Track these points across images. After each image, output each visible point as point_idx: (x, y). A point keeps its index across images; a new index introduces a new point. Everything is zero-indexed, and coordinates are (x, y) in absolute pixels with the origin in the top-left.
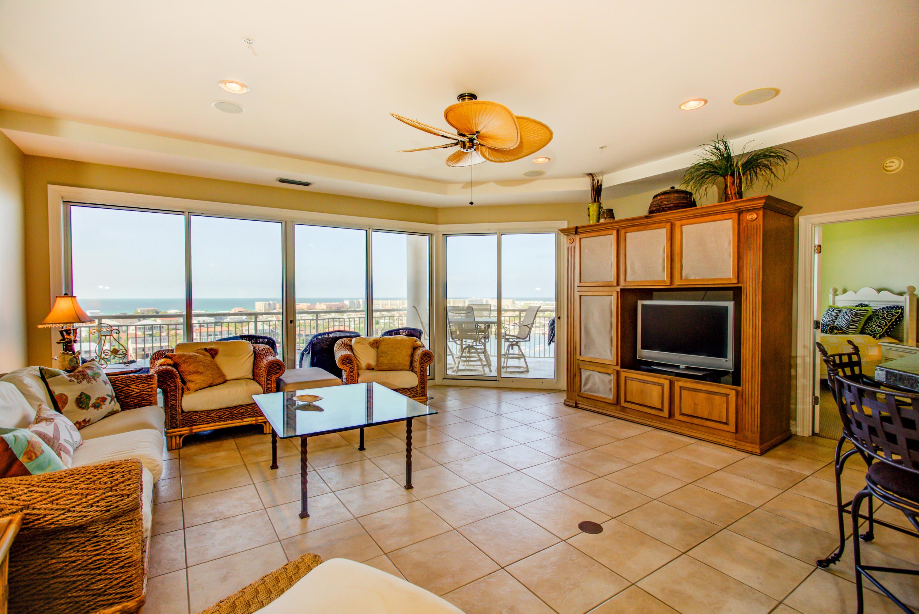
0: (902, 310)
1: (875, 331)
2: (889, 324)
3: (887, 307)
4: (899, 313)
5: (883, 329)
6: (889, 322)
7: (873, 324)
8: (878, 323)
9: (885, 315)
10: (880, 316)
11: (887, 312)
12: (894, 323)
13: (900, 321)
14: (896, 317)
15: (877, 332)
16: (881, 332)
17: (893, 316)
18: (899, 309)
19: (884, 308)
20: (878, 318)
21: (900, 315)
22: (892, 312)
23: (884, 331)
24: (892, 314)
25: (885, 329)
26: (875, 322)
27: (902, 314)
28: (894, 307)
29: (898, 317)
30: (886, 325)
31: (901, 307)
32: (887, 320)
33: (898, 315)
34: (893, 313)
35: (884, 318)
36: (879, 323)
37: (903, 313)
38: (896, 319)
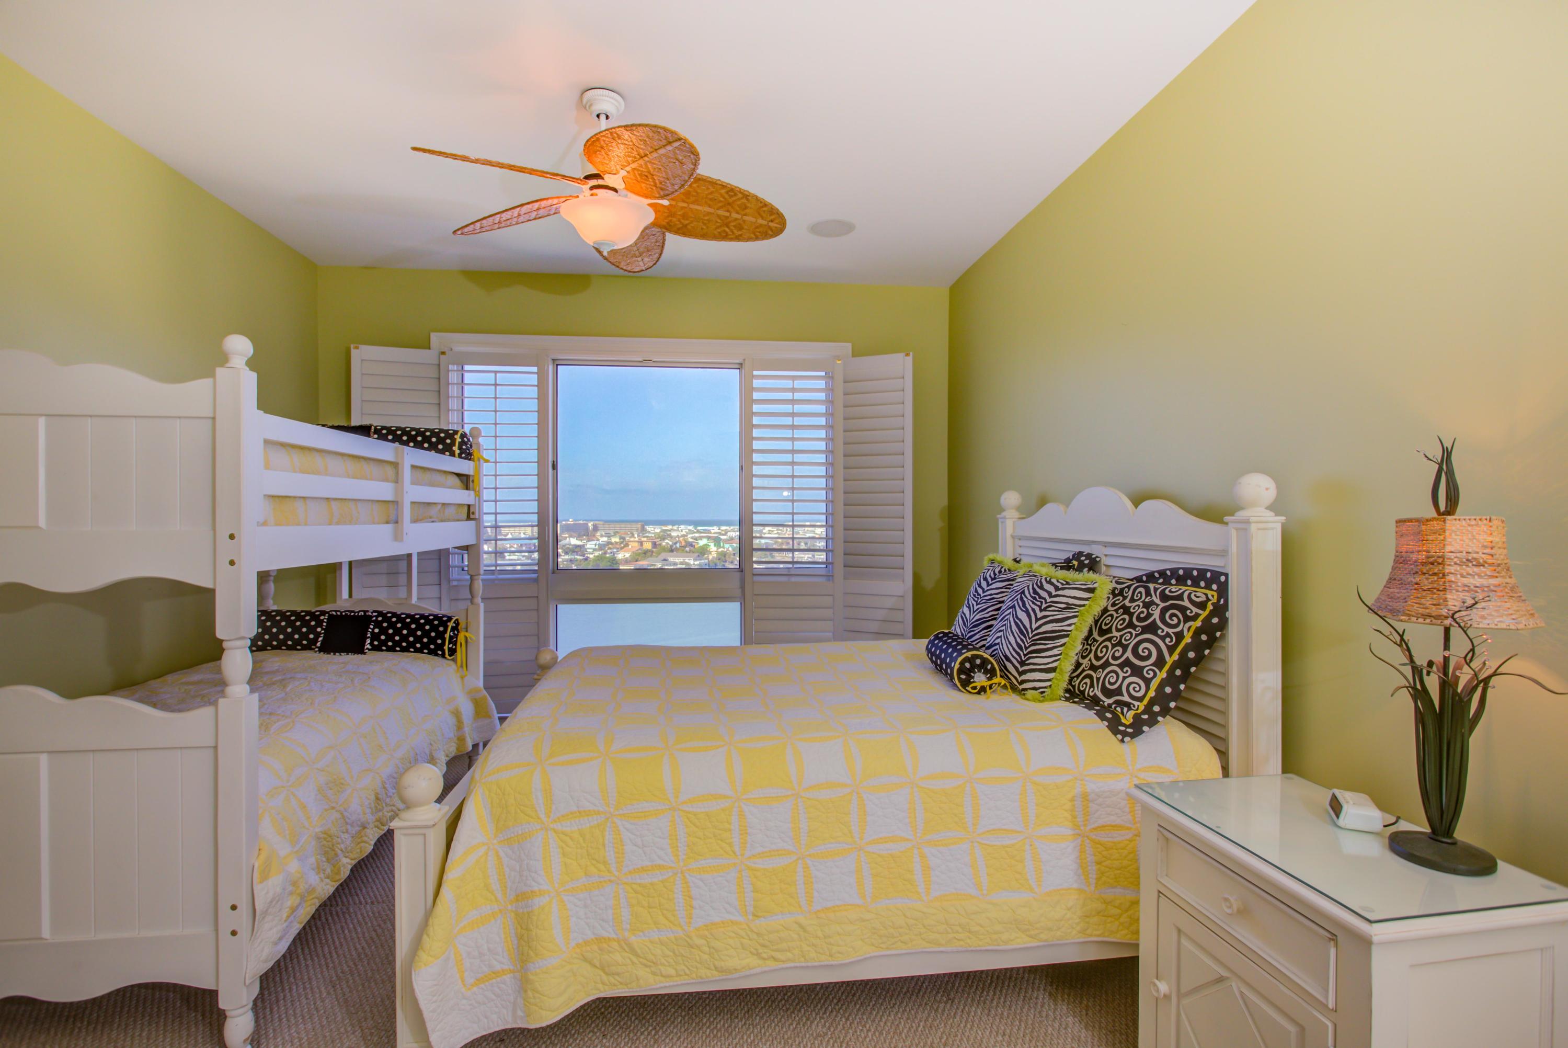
0: (1223, 590)
1: (1118, 692)
2: (1170, 660)
3: (1162, 573)
4: (1210, 607)
5: (1148, 682)
6: (1171, 649)
7: (1110, 654)
8: (1129, 654)
9: (1156, 614)
10: (1139, 619)
11: (1164, 597)
12: (1191, 655)
13: (1212, 642)
14: (1198, 623)
15: (1126, 698)
16: (1140, 699)
17: (1187, 619)
18: (1208, 587)
19: (1151, 577)
20: (1131, 625)
21: (1212, 614)
22: (1180, 597)
23: (1152, 693)
24: (1183, 609)
25: (1154, 684)
26: (1119, 643)
27: (1221, 610)
28: (1184, 576)
29: (1207, 628)
30: (1160, 663)
31: (1216, 575)
32: (1163, 638)
33: (1204, 614)
34: (1186, 603)
35: (1152, 628)
36: (1135, 652)
37: (1226, 607)
38: (1198, 632)
